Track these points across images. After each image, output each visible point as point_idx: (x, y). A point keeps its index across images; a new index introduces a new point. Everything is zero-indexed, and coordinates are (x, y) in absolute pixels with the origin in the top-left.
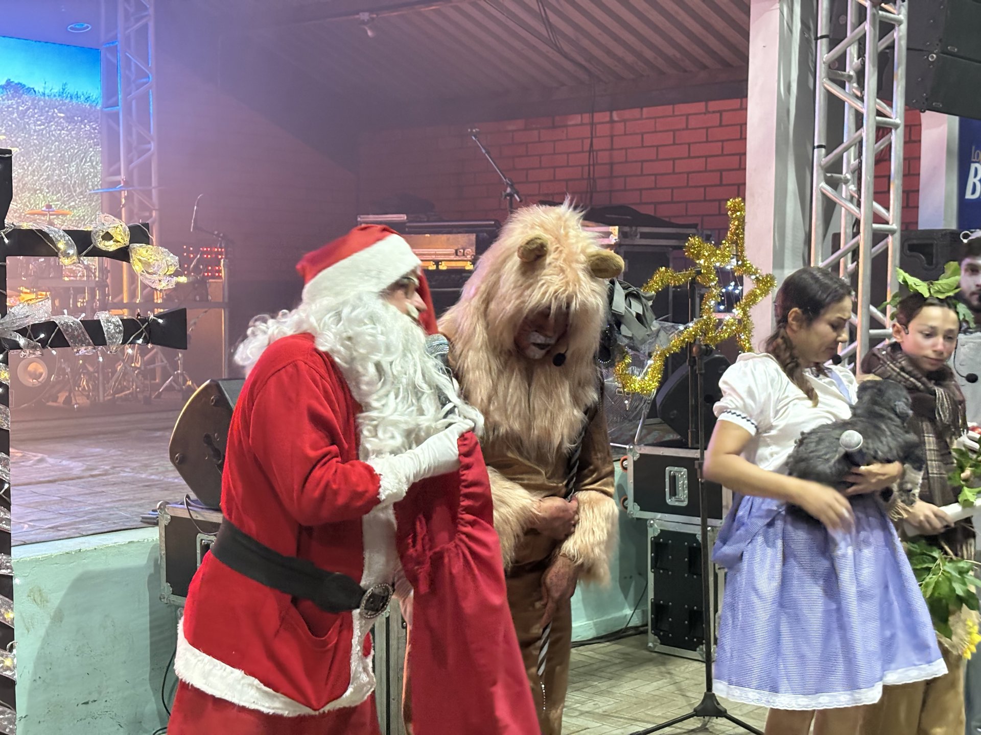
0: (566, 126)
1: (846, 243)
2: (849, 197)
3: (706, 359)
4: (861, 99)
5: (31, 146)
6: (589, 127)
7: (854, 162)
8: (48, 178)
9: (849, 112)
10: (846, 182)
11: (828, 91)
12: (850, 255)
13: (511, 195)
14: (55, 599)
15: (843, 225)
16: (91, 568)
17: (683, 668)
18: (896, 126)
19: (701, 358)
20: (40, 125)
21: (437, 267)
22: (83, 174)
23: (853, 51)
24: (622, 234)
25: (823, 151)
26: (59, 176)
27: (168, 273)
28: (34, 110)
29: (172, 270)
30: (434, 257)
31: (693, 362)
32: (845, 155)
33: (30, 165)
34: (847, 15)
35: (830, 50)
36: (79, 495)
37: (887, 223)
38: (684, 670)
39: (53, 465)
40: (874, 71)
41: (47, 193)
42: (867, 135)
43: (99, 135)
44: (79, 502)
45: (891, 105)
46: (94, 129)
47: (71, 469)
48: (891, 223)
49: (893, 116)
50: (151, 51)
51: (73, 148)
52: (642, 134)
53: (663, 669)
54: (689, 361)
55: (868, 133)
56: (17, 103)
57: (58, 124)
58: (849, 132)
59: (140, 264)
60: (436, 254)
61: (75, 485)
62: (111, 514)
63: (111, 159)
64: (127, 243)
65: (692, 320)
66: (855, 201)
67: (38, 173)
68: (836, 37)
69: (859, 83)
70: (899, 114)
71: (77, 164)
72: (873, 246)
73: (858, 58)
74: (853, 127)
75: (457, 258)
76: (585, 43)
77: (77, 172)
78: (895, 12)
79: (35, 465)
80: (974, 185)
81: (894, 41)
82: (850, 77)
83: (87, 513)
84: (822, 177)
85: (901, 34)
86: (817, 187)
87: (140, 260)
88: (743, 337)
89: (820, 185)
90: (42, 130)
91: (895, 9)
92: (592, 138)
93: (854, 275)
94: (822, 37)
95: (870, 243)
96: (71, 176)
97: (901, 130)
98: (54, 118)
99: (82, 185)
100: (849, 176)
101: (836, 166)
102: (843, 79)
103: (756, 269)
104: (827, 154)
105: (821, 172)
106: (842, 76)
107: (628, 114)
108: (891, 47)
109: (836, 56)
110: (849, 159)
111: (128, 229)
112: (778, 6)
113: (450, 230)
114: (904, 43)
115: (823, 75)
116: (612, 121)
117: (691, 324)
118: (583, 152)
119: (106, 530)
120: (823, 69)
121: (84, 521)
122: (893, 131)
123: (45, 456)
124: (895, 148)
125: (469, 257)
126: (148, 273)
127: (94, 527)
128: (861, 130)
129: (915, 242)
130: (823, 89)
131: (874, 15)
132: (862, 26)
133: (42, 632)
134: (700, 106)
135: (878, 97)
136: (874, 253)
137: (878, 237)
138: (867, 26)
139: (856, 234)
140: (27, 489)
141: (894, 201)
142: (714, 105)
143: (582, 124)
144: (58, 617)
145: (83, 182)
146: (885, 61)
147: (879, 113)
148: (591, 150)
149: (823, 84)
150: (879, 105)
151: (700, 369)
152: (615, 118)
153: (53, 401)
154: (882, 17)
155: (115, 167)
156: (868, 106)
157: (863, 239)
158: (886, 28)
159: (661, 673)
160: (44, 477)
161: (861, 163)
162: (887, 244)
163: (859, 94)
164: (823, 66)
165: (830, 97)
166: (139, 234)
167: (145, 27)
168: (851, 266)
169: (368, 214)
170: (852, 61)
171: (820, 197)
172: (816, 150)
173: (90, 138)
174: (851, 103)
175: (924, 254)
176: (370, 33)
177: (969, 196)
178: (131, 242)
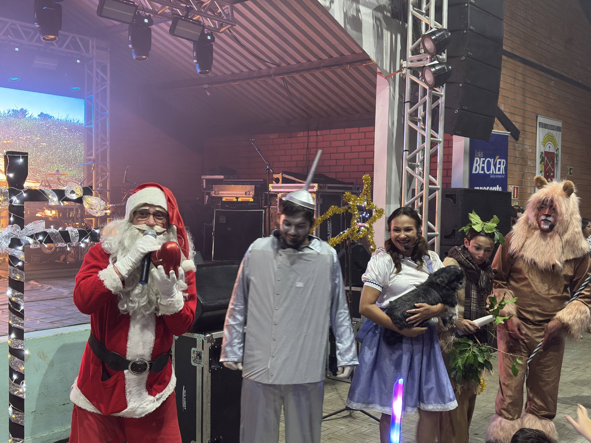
0: (297, 137)
1: (418, 194)
2: (419, 173)
3: (353, 247)
4: (424, 130)
5: (52, 143)
6: (307, 138)
7: (421, 158)
8: (59, 157)
9: (419, 136)
10: (418, 166)
11: (409, 126)
12: (419, 199)
13: (269, 169)
14: (51, 356)
15: (416, 186)
16: (67, 342)
17: (342, 386)
18: (440, 142)
19: (350, 246)
20: (56, 133)
21: (237, 200)
22: (76, 155)
23: (421, 108)
24: (320, 187)
25: (407, 152)
26: (64, 156)
27: (101, 209)
28: (53, 126)
29: (102, 207)
30: (235, 195)
31: (347, 248)
32: (417, 154)
33: (51, 151)
34: (418, 92)
35: (411, 108)
36: (65, 306)
37: (436, 185)
38: (343, 387)
39: (55, 291)
40: (430, 117)
41: (59, 164)
42: (427, 146)
43: (83, 138)
44: (65, 309)
45: (437, 133)
46: (81, 135)
47: (63, 293)
48: (437, 185)
49: (439, 137)
50: (108, 100)
51: (71, 144)
52: (331, 141)
53: (333, 387)
54: (345, 248)
55: (427, 145)
56: (46, 123)
57: (64, 133)
58: (419, 145)
59: (88, 205)
60: (236, 194)
61: (64, 301)
62: (79, 316)
63: (89, 148)
64: (82, 195)
65: (346, 229)
66: (422, 175)
67: (55, 155)
68: (413, 102)
69: (423, 123)
70: (441, 137)
71: (73, 151)
72: (429, 196)
73: (423, 112)
74: (421, 143)
75: (246, 196)
76: (305, 100)
77: (73, 154)
78: (439, 91)
79: (46, 291)
80: (476, 167)
81: (439, 104)
82: (420, 120)
83: (68, 315)
84: (407, 164)
85: (442, 101)
86: (404, 169)
87: (87, 203)
88: (369, 237)
89: (406, 168)
90: (57, 135)
91: (440, 90)
92: (308, 142)
93: (421, 208)
94: (407, 102)
95: (428, 194)
96: (70, 156)
97: (442, 144)
98: (62, 130)
99: (75, 160)
100: (419, 164)
101: (413, 159)
102: (416, 120)
103: (376, 206)
104: (409, 154)
105: (406, 162)
106: (416, 119)
107: (324, 132)
108: (438, 106)
109: (413, 111)
110: (419, 157)
111: (82, 189)
112: (388, 87)
113: (243, 183)
114: (443, 105)
115: (408, 119)
116: (317, 135)
117: (346, 231)
118: (304, 149)
119: (75, 324)
120: (408, 116)
121: (66, 319)
122: (439, 144)
123: (52, 286)
124: (439, 151)
125: (251, 196)
126: (92, 209)
127: (70, 322)
128: (424, 143)
129: (448, 193)
130: (407, 125)
131: (430, 93)
132: (425, 97)
133: (44, 372)
134: (356, 130)
135: (432, 129)
136: (430, 198)
137: (431, 191)
138: (427, 97)
139: (422, 190)
140: (42, 303)
141: (439, 175)
142: (362, 129)
143: (303, 136)
144: (51, 364)
145: (75, 159)
146: (435, 113)
147: (432, 136)
148: (308, 148)
149: (407, 123)
150: (432, 132)
151: (350, 252)
152: (319, 134)
153: (58, 260)
154: (434, 93)
155: (90, 152)
156: (427, 133)
157: (425, 192)
158: (435, 98)
159: (332, 389)
160: (51, 297)
161: (424, 158)
162: (436, 194)
163: (423, 127)
164: (408, 114)
165: (411, 129)
166: (87, 191)
167: (105, 90)
168: (420, 204)
169: (206, 175)
170: (420, 113)
171: (406, 173)
172: (404, 152)
173: (79, 139)
174: (420, 132)
175: (452, 199)
176: (208, 94)
177: (474, 172)
178: (84, 195)
